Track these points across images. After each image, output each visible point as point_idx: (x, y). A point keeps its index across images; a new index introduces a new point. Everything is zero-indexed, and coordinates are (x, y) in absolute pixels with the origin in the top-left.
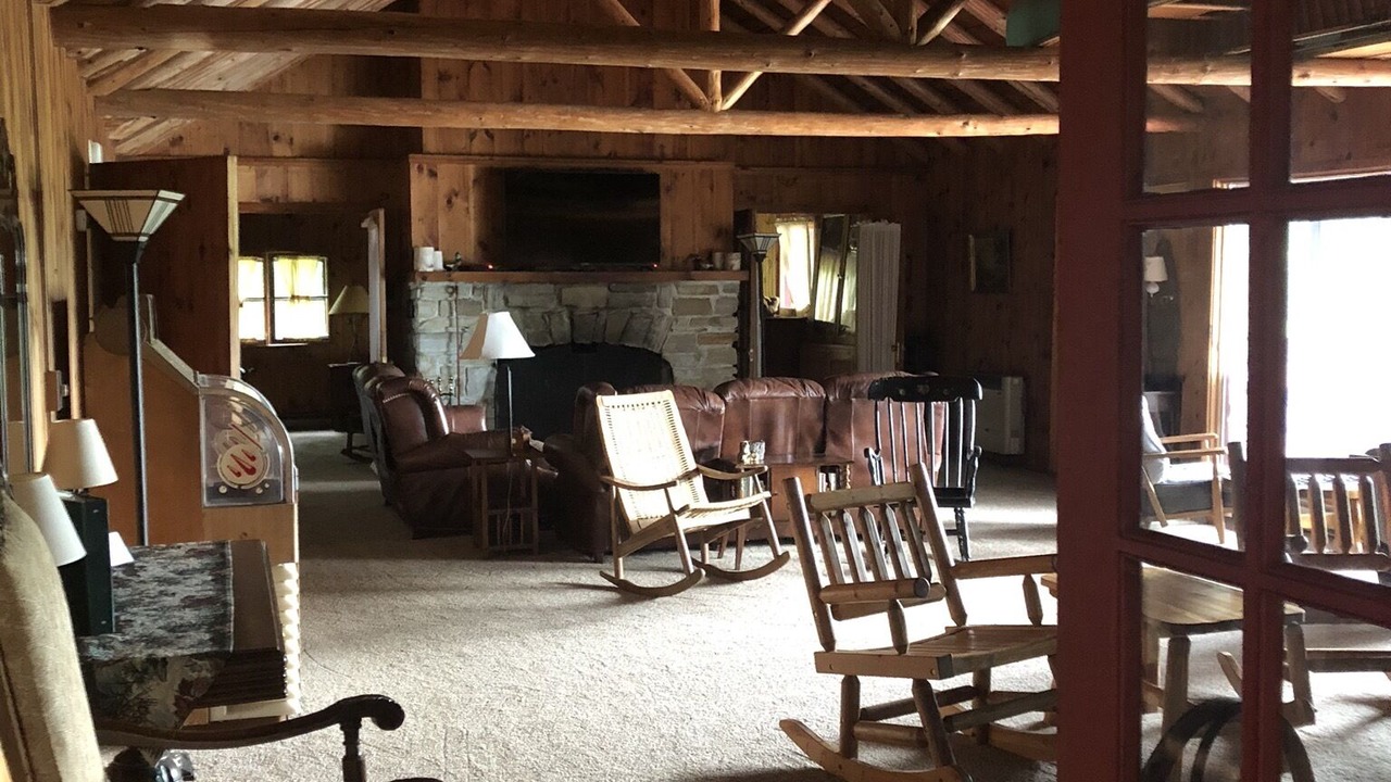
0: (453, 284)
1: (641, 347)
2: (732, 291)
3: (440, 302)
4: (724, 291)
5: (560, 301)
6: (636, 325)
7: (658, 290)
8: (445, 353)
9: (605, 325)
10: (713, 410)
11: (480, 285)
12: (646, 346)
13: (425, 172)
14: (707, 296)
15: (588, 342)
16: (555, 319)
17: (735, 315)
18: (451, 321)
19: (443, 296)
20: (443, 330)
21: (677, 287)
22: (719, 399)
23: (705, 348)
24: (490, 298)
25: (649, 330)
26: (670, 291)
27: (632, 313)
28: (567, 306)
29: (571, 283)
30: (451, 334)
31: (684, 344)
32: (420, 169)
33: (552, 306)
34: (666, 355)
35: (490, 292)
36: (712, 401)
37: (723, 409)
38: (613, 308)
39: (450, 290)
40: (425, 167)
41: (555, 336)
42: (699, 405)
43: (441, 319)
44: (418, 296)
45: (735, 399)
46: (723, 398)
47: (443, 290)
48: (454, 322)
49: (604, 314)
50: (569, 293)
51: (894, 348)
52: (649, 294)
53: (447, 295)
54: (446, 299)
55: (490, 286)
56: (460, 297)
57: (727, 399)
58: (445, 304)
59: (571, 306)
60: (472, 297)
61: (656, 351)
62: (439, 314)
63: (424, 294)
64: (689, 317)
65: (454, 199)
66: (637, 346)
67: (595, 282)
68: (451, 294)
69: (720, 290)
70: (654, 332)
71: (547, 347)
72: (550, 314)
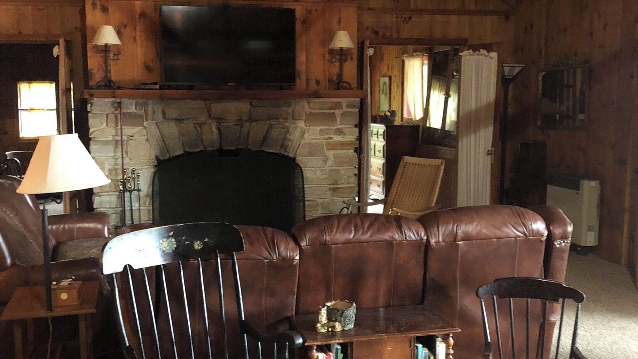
0: (118, 100)
1: (278, 152)
2: (354, 106)
3: (107, 115)
4: (348, 106)
5: (210, 116)
6: (274, 133)
7: (293, 105)
8: (113, 157)
9: (249, 133)
10: (284, 259)
11: (141, 101)
12: (282, 151)
13: (98, 7)
14: (333, 111)
15: (234, 149)
16: (206, 129)
17: (356, 126)
18: (117, 130)
19: (110, 109)
20: (110, 138)
21: (308, 103)
22: (292, 245)
23: (331, 153)
24: (150, 112)
25: (285, 139)
26: (303, 107)
27: (270, 124)
28: (215, 118)
29: (220, 99)
30: (117, 141)
31: (313, 150)
32: (94, 5)
33: (203, 119)
34: (300, 159)
35: (150, 108)
36: (282, 249)
37: (297, 258)
38: (255, 121)
39: (116, 105)
40: (98, 3)
41: (205, 143)
42: (266, 254)
43: (108, 129)
44: (89, 110)
45: (312, 243)
46: (297, 243)
47: (109, 105)
48: (119, 131)
49: (247, 125)
50: (218, 108)
51: (489, 153)
52: (285, 108)
53: (113, 109)
54: (113, 113)
55: (150, 101)
56: (124, 111)
57: (303, 244)
58: (112, 116)
59: (219, 118)
60: (135, 111)
61: (291, 155)
62: (107, 125)
63: (93, 108)
64: (319, 128)
65: (122, 30)
66: (275, 152)
67: (238, 98)
68: (116, 109)
69: (344, 105)
70: (289, 140)
71: (200, 151)
72: (201, 125)
